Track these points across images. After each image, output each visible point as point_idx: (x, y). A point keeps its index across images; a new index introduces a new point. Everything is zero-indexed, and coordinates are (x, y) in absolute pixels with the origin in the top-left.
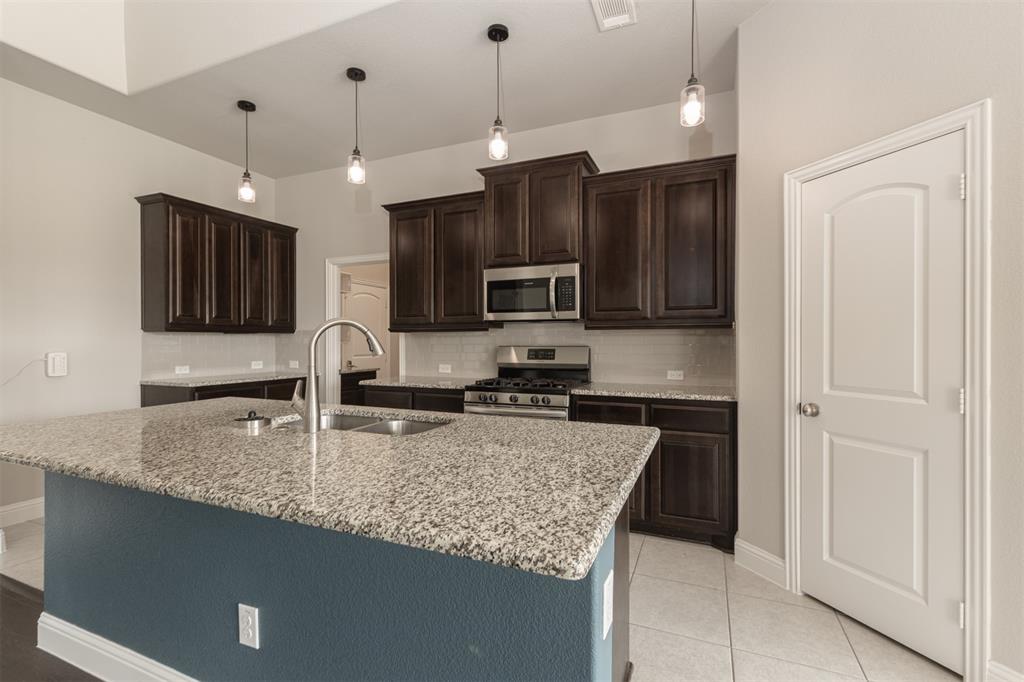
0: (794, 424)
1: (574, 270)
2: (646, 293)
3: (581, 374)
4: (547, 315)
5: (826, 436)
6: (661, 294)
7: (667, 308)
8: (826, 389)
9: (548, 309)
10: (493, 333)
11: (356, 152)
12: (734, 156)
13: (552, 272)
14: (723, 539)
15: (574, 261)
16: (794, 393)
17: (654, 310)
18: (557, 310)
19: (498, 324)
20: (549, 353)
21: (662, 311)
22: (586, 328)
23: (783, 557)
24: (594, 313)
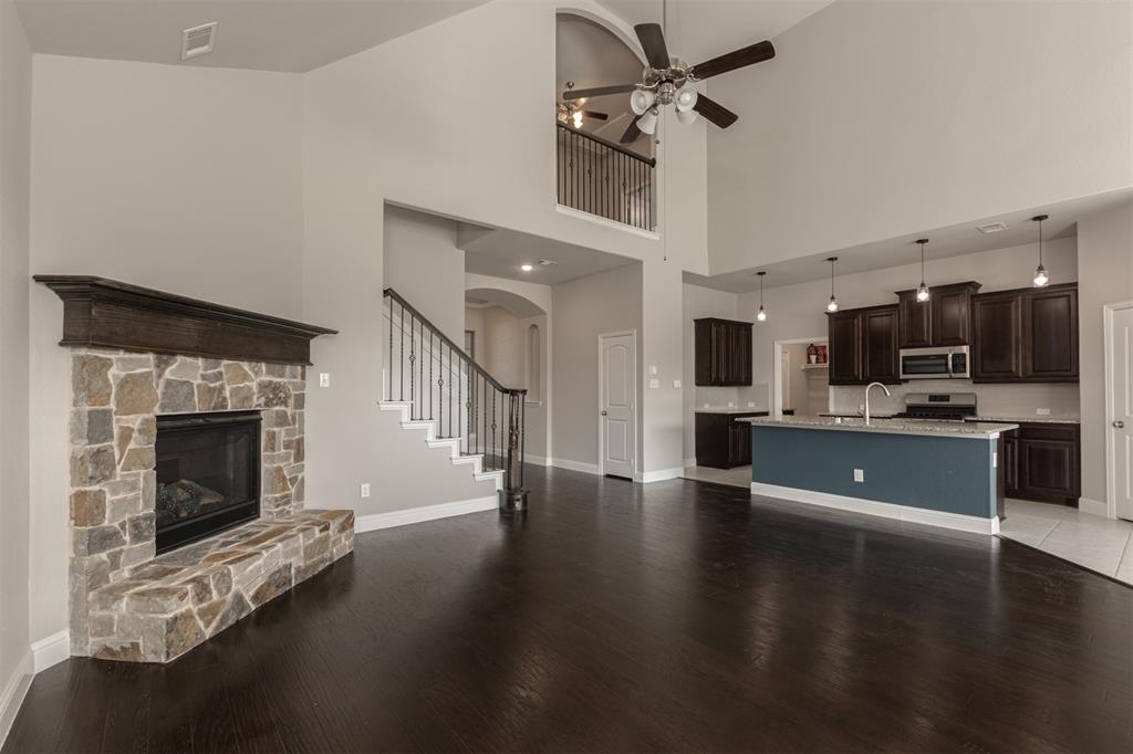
0: (1112, 433)
1: (965, 349)
2: (1018, 361)
3: (971, 410)
4: (947, 376)
5: (1128, 437)
6: (1030, 363)
7: (1034, 370)
8: (1127, 414)
9: (947, 372)
10: (904, 385)
11: (833, 298)
12: (1076, 284)
13: (950, 351)
14: (1071, 500)
15: (965, 344)
16: (1111, 415)
17: (1024, 372)
18: (954, 372)
19: (906, 381)
20: (946, 398)
21: (1030, 372)
22: (974, 383)
23: (1106, 501)
24: (979, 373)
